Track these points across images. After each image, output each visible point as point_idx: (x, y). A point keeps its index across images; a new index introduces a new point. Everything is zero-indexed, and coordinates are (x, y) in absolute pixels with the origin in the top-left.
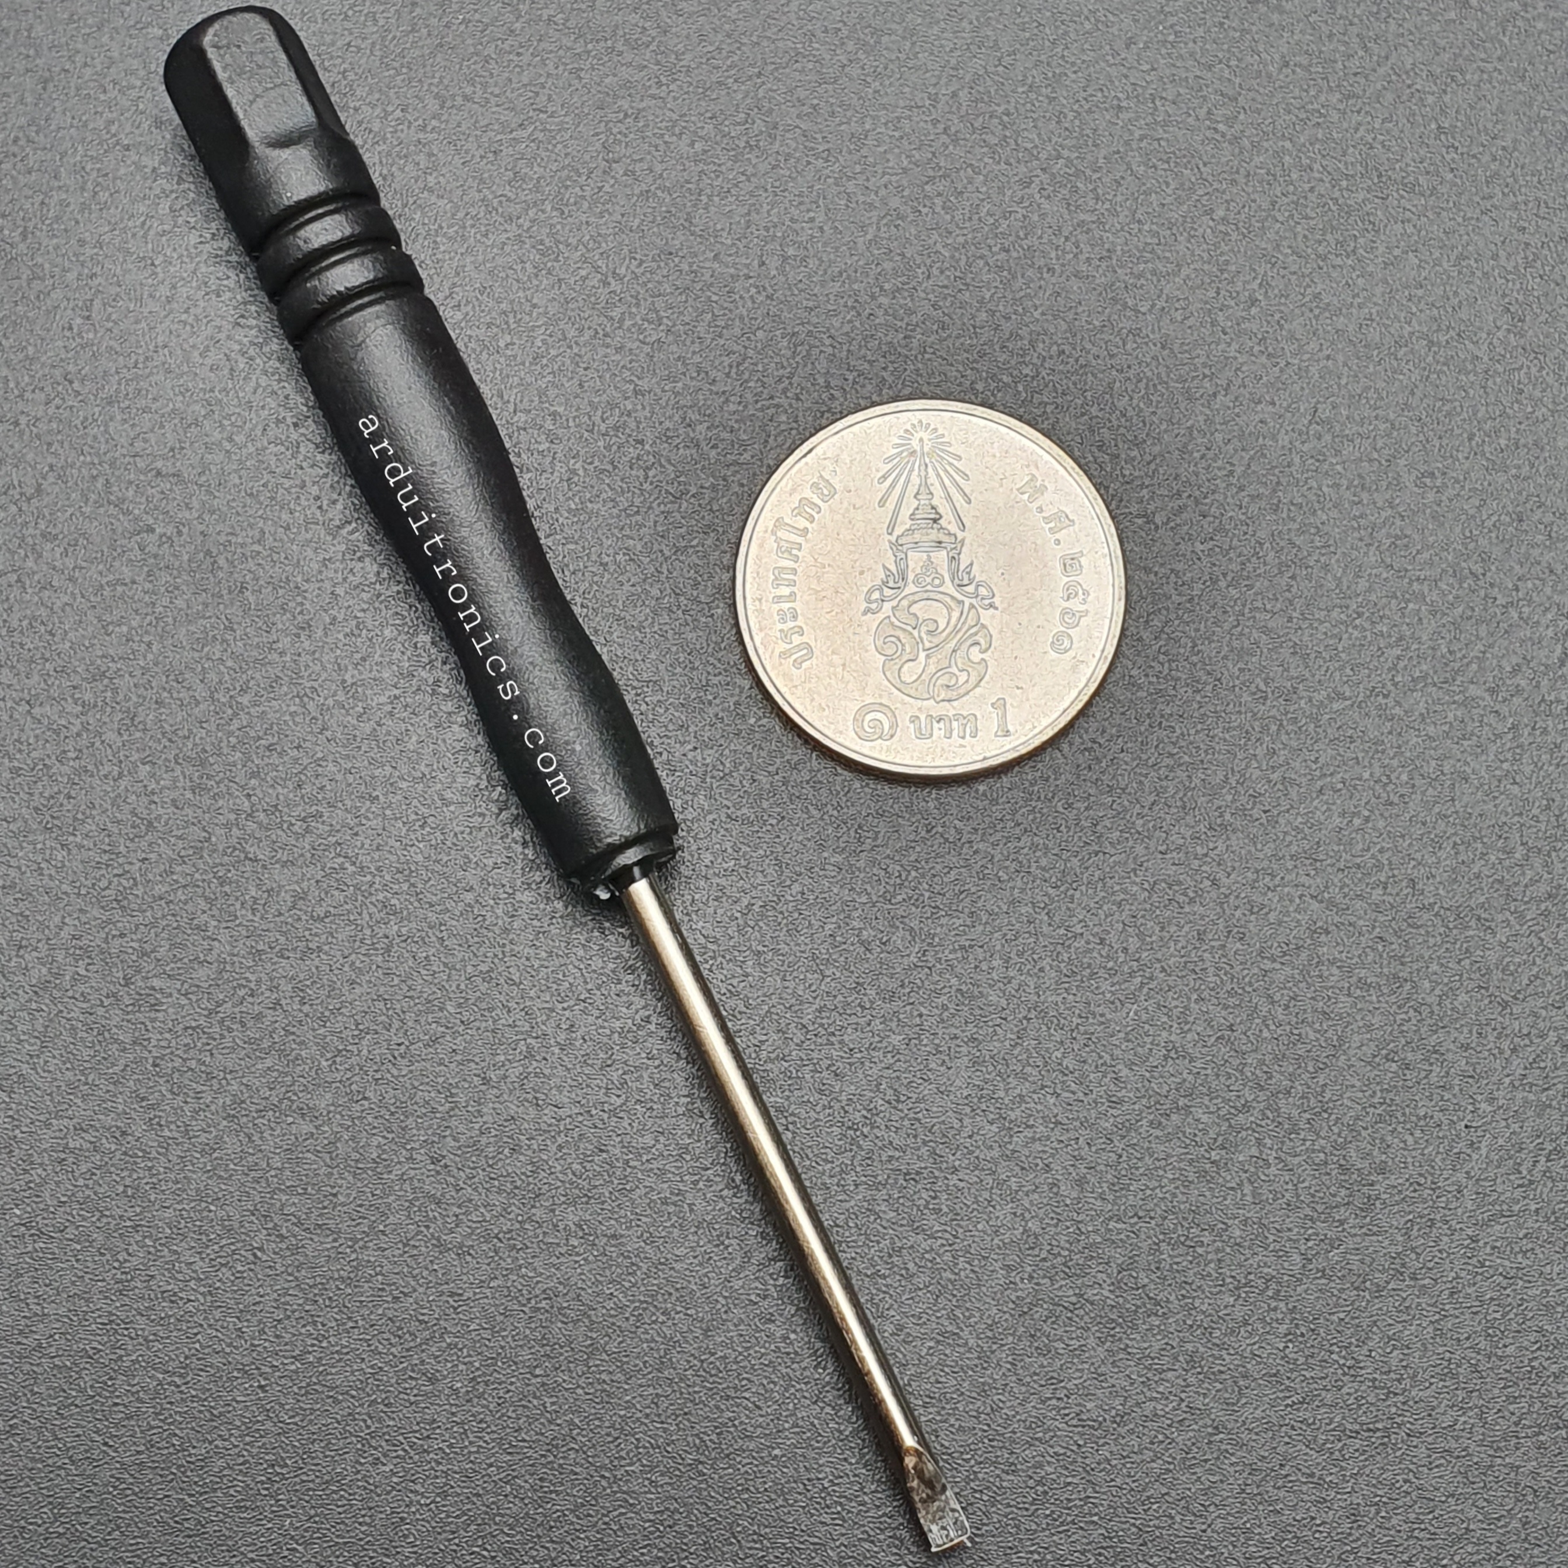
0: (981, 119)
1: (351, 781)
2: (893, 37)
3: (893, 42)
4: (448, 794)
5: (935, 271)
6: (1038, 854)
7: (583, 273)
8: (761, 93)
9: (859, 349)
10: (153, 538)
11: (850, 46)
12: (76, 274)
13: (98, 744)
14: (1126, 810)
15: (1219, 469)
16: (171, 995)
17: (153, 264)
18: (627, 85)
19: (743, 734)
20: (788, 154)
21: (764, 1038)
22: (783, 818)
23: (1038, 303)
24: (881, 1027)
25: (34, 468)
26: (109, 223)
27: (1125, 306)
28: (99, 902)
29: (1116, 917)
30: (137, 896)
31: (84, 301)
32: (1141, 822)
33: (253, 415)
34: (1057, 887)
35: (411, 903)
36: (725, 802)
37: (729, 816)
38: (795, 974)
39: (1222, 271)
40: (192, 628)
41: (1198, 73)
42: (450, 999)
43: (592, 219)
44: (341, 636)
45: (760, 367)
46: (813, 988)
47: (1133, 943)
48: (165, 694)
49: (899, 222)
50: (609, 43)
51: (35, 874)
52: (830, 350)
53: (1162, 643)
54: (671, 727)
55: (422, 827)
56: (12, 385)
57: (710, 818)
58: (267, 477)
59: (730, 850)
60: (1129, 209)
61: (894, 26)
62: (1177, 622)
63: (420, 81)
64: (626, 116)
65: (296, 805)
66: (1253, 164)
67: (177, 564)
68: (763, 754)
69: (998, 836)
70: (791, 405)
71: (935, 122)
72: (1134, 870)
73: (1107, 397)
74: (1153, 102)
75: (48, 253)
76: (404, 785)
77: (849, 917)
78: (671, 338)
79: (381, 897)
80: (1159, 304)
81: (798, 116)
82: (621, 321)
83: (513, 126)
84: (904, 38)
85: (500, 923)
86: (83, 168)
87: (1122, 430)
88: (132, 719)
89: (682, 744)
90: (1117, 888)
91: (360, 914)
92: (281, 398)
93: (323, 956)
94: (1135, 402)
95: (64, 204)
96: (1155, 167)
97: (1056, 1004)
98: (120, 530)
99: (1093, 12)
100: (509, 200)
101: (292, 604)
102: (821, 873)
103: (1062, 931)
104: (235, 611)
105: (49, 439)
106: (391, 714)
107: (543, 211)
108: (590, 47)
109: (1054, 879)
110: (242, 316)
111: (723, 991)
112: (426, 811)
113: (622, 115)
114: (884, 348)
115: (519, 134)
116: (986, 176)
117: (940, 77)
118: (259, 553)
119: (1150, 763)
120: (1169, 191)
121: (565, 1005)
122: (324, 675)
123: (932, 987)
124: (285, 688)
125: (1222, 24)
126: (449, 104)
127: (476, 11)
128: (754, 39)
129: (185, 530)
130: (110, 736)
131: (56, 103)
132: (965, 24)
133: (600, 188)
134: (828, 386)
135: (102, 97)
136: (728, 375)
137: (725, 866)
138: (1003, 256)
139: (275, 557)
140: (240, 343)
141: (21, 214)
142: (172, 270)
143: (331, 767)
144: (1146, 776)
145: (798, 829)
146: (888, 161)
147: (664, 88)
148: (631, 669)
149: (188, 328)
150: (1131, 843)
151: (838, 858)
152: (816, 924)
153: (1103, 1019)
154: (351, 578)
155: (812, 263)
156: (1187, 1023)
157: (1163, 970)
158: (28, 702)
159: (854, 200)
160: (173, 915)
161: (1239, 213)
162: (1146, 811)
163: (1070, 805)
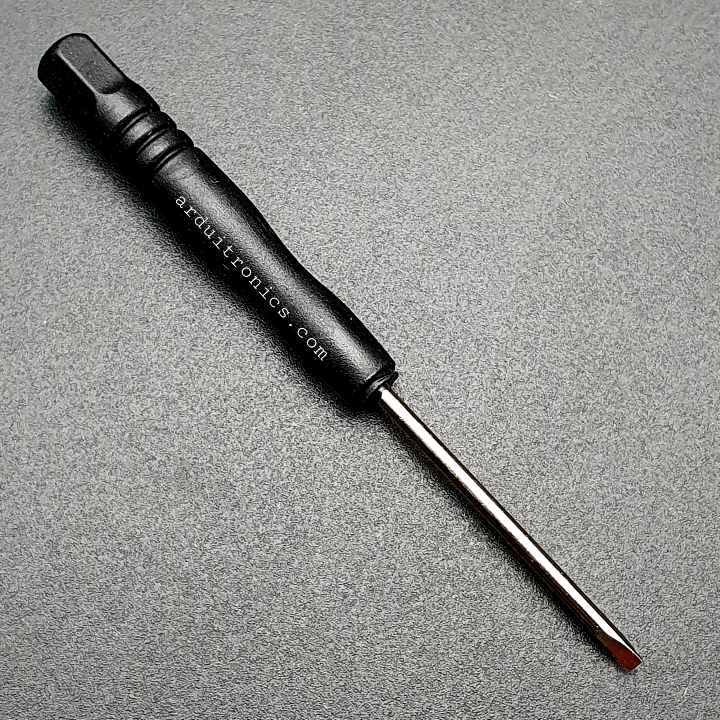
0: (564, 226)
1: (265, 586)
2: (516, 187)
3: (516, 189)
4: (316, 591)
5: (548, 304)
6: (629, 608)
7: (367, 314)
8: (451, 218)
9: (512, 346)
10: (155, 463)
11: (495, 192)
12: (108, 329)
13: (133, 573)
14: (673, 583)
15: (704, 400)
16: (179, 706)
17: (148, 321)
18: (383, 217)
19: (468, 551)
20: (467, 248)
21: (492, 715)
22: (492, 595)
23: (602, 318)
24: (553, 706)
25: (92, 430)
26: (124, 301)
27: (648, 318)
28: (139, 658)
29: (673, 641)
30: (158, 654)
31: (114, 342)
32: (682, 588)
33: (203, 396)
34: (640, 626)
35: (301, 650)
36: (462, 588)
37: (464, 595)
38: (506, 679)
39: (696, 298)
40: (178, 509)
41: (675, 198)
42: (325, 701)
43: (369, 286)
44: (255, 509)
45: (461, 357)
46: (516, 686)
47: (683, 655)
48: (166, 544)
49: (527, 280)
50: (372, 197)
51: (105, 645)
52: (496, 347)
53: (683, 493)
54: (429, 549)
55: (304, 609)
56: (79, 387)
57: (454, 597)
58: (212, 428)
59: (466, 614)
60: (645, 268)
61: (516, 181)
62: (690, 482)
63: (277, 221)
64: (383, 233)
65: (237, 601)
66: (707, 242)
67: (168, 475)
68: (479, 561)
69: (606, 600)
70: (478, 377)
71: (541, 228)
72: (680, 615)
73: (642, 365)
74: (652, 213)
75: (94, 318)
76: (292, 587)
77: (531, 647)
78: (414, 345)
79: (285, 648)
80: (665, 316)
81: (471, 229)
82: (388, 337)
83: (327, 241)
84: (522, 187)
85: (349, 659)
86: (109, 274)
87: (651, 382)
88: (150, 559)
89: (436, 557)
90: (672, 625)
91: (275, 658)
92: (217, 386)
93: (257, 682)
94: (657, 367)
95: (100, 293)
96: (656, 246)
97: (645, 689)
98: (138, 460)
99: (618, 169)
100: (326, 279)
101: (229, 494)
102: (515, 624)
103: (645, 650)
104: (199, 498)
105: (100, 414)
106: (284, 549)
107: (345, 284)
108: (362, 199)
109: (638, 622)
110: (195, 345)
111: (469, 690)
112: (305, 601)
113: (380, 233)
114: (524, 345)
115: (329, 245)
116: (569, 255)
117: (541, 206)
118: (210, 467)
119: (683, 557)
120: (665, 258)
121: (386, 702)
122: (248, 530)
123: (579, 683)
124: (228, 538)
125: (684, 172)
126: (293, 232)
127: (303, 184)
128: (446, 191)
129: (171, 458)
130: (139, 569)
131: (94, 242)
132: (552, 178)
133: (372, 271)
134: (497, 366)
135: (117, 238)
136: (445, 362)
137: (464, 622)
138: (582, 294)
139: (219, 469)
140: (194, 359)
141: (79, 299)
142: (157, 323)
143: (255, 579)
144: (682, 564)
145: (501, 601)
146: (519, 249)
147: (401, 218)
148: (406, 519)
149: (167, 353)
150: (677, 601)
151: (524, 616)
152: (515, 652)
153: (670, 696)
154: (258, 478)
155: (484, 303)
156: (715, 696)
157: (700, 668)
158: (96, 553)
159: (502, 269)
160: (177, 663)
161: (702, 268)
162: (683, 583)
163: (643, 582)
